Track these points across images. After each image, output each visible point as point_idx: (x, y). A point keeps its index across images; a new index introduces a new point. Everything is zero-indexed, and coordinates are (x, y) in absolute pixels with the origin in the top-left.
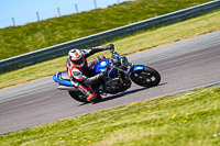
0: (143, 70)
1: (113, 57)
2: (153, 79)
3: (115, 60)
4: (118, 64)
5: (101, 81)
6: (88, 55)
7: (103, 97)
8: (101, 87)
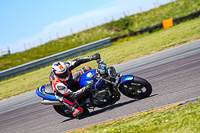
0: (132, 81)
1: (100, 67)
2: (144, 90)
3: (102, 71)
4: (106, 75)
5: (88, 94)
6: (72, 68)
7: (91, 111)
8: (88, 101)
